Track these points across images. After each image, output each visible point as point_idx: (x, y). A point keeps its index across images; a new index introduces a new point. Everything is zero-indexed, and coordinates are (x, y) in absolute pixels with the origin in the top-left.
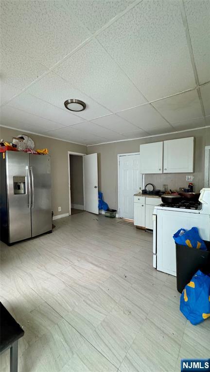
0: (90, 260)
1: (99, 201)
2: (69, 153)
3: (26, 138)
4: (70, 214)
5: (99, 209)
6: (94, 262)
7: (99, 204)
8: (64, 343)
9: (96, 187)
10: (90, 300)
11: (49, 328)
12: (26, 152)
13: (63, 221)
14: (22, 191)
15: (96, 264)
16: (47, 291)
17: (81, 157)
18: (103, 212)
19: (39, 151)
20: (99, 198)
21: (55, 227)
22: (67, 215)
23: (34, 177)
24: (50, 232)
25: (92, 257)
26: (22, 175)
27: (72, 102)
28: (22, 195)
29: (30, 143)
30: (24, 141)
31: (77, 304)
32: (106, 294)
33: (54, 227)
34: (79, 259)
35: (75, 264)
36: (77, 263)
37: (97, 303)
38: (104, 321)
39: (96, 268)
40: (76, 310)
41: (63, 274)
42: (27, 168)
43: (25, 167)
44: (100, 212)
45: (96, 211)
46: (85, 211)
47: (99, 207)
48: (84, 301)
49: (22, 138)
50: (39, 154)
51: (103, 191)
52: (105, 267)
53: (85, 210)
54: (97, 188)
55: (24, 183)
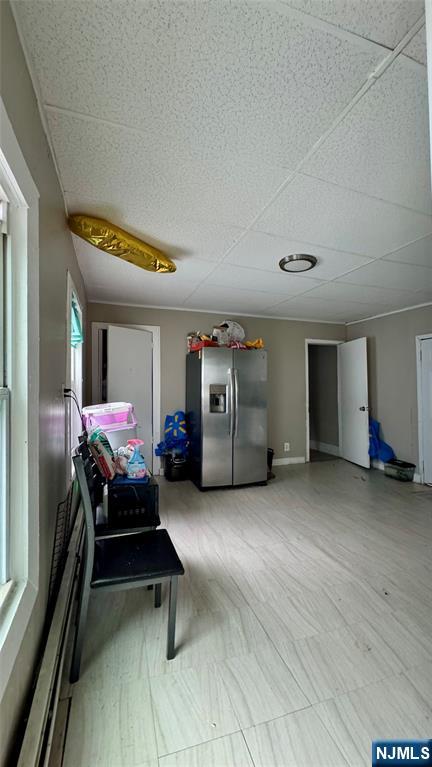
0: (321, 543)
1: (372, 440)
2: (309, 341)
3: (231, 325)
4: (308, 460)
5: (371, 459)
6: (327, 549)
7: (370, 446)
8: (241, 633)
9: (363, 409)
10: (299, 601)
11: (227, 608)
12: (230, 347)
13: (292, 472)
14: (222, 409)
15: (331, 553)
16: (237, 563)
17: (334, 347)
18: (381, 466)
19: (249, 343)
20: (371, 431)
21: (274, 477)
22: (301, 460)
23: (239, 387)
24: (263, 484)
25: (327, 540)
26: (223, 383)
27: (291, 260)
28: (221, 415)
29: (238, 332)
30: (228, 330)
31: (276, 597)
32: (333, 604)
33: (271, 477)
34: (301, 537)
35: (292, 542)
36: (294, 542)
37: (310, 609)
38: (312, 637)
39: (328, 560)
40: (273, 605)
41: (267, 550)
42: (229, 371)
43: (227, 371)
44: (375, 464)
45: (364, 460)
46: (341, 458)
47: (370, 452)
48: (289, 598)
49: (226, 326)
50: (249, 348)
51: (380, 418)
52: (347, 564)
53: (341, 455)
54: (366, 412)
55: (225, 395)
